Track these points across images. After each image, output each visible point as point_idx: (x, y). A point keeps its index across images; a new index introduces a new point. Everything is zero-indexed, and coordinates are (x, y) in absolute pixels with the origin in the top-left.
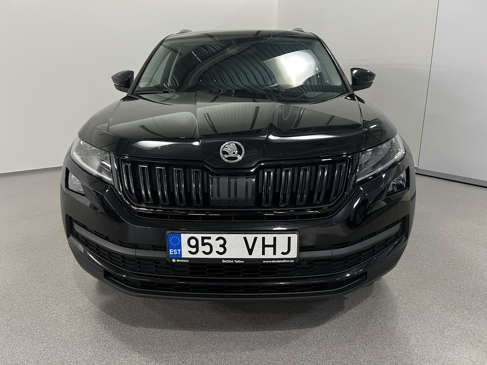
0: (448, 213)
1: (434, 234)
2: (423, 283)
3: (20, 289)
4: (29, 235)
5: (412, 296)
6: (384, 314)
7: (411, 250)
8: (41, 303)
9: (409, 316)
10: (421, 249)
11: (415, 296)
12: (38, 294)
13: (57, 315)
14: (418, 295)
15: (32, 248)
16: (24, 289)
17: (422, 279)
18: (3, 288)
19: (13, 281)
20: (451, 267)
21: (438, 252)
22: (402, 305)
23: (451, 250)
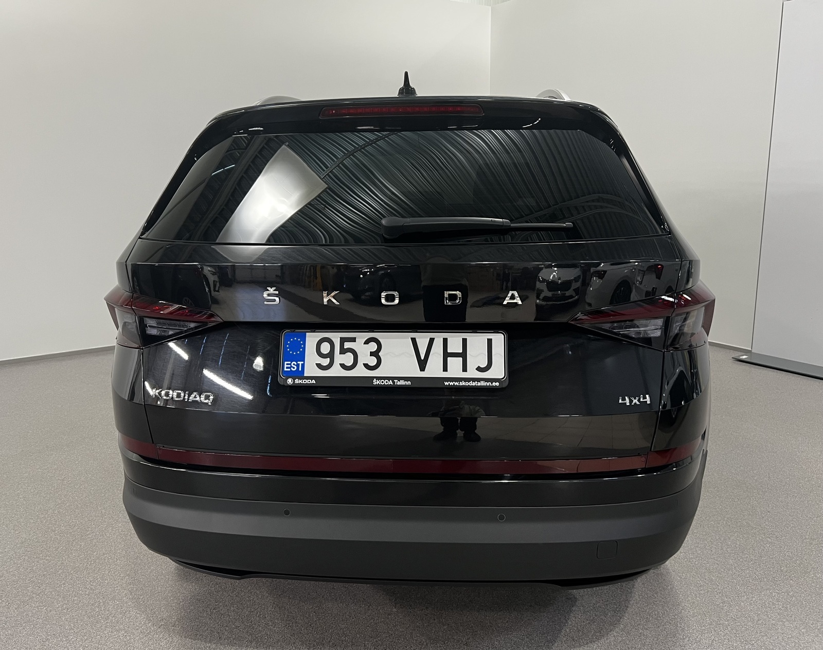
0: (808, 443)
1: (784, 484)
2: (765, 579)
3: (57, 584)
4: (63, 480)
5: (746, 605)
6: (697, 637)
7: (742, 515)
8: (97, 610)
9: (742, 643)
10: (760, 513)
11: (751, 604)
12: (89, 593)
13: (125, 632)
14: (757, 602)
15: (71, 505)
16: (64, 584)
17: (762, 571)
18: (29, 580)
19: (43, 567)
20: (815, 548)
21: (791, 518)
22: (728, 621)
23: (815, 515)
